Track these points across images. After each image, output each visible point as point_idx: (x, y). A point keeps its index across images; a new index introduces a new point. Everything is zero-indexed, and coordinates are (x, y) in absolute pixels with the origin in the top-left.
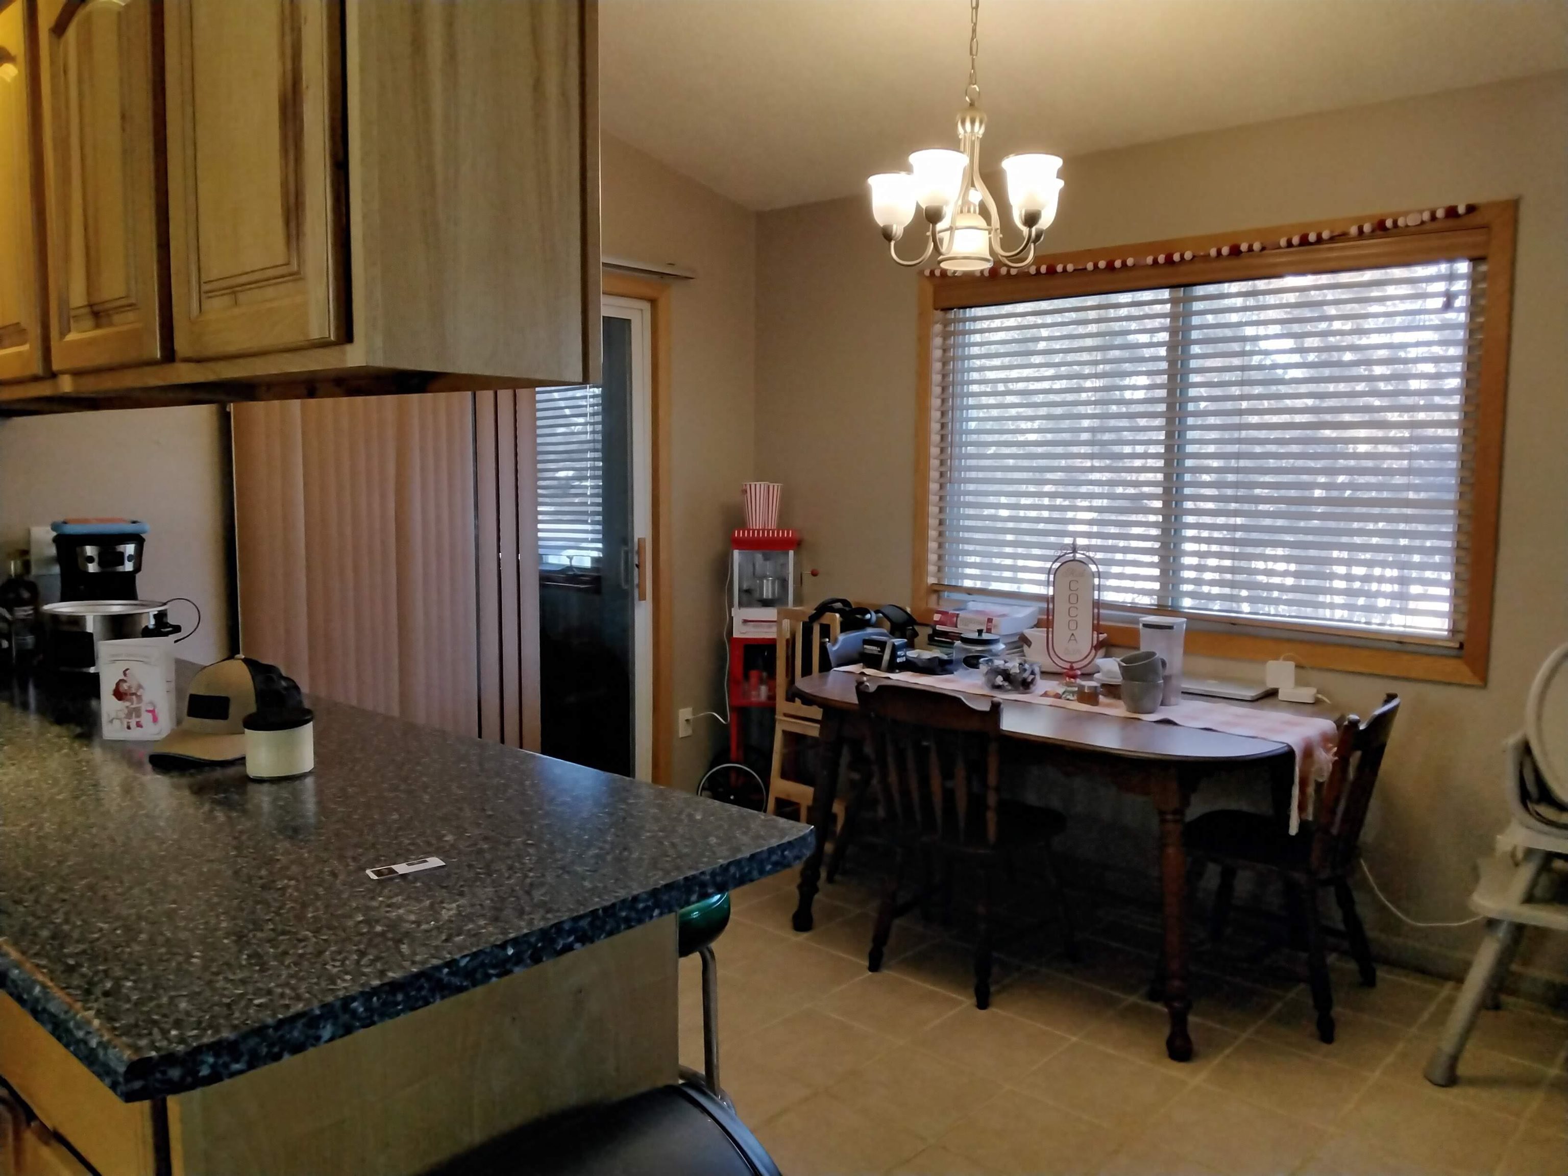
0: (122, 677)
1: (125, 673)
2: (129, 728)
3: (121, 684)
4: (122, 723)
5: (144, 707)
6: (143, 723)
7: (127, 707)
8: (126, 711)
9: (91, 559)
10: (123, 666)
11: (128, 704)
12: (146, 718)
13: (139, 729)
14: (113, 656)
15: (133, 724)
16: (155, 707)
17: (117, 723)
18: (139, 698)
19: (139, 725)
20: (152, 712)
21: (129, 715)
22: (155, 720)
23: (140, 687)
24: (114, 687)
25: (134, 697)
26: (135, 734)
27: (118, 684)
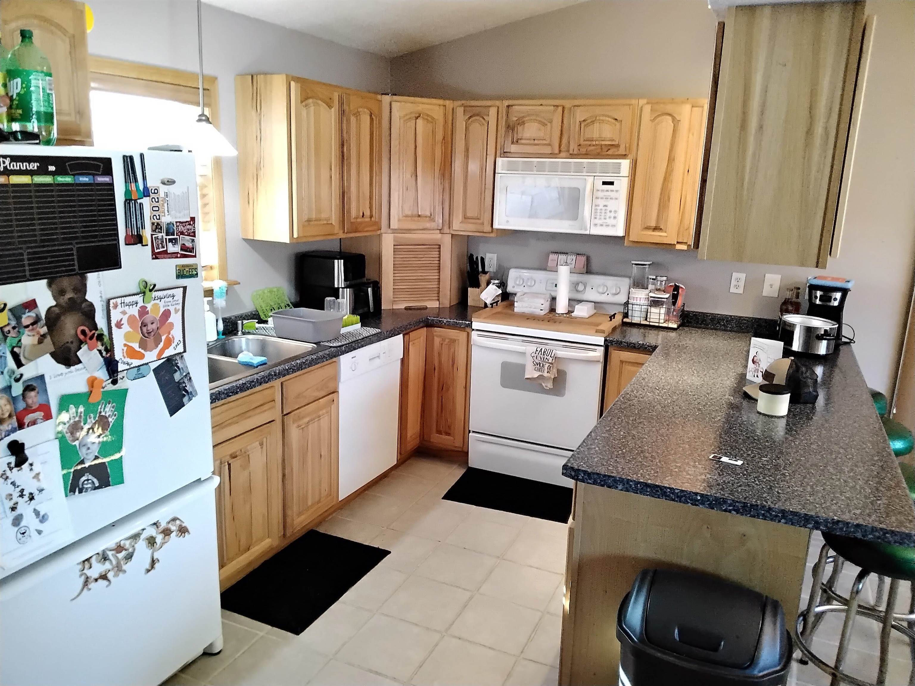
1: (756, 353)
2: (754, 376)
3: (755, 357)
6: (759, 375)
9: (816, 298)
10: (757, 350)
13: (757, 378)
14: (754, 345)
24: (753, 358)
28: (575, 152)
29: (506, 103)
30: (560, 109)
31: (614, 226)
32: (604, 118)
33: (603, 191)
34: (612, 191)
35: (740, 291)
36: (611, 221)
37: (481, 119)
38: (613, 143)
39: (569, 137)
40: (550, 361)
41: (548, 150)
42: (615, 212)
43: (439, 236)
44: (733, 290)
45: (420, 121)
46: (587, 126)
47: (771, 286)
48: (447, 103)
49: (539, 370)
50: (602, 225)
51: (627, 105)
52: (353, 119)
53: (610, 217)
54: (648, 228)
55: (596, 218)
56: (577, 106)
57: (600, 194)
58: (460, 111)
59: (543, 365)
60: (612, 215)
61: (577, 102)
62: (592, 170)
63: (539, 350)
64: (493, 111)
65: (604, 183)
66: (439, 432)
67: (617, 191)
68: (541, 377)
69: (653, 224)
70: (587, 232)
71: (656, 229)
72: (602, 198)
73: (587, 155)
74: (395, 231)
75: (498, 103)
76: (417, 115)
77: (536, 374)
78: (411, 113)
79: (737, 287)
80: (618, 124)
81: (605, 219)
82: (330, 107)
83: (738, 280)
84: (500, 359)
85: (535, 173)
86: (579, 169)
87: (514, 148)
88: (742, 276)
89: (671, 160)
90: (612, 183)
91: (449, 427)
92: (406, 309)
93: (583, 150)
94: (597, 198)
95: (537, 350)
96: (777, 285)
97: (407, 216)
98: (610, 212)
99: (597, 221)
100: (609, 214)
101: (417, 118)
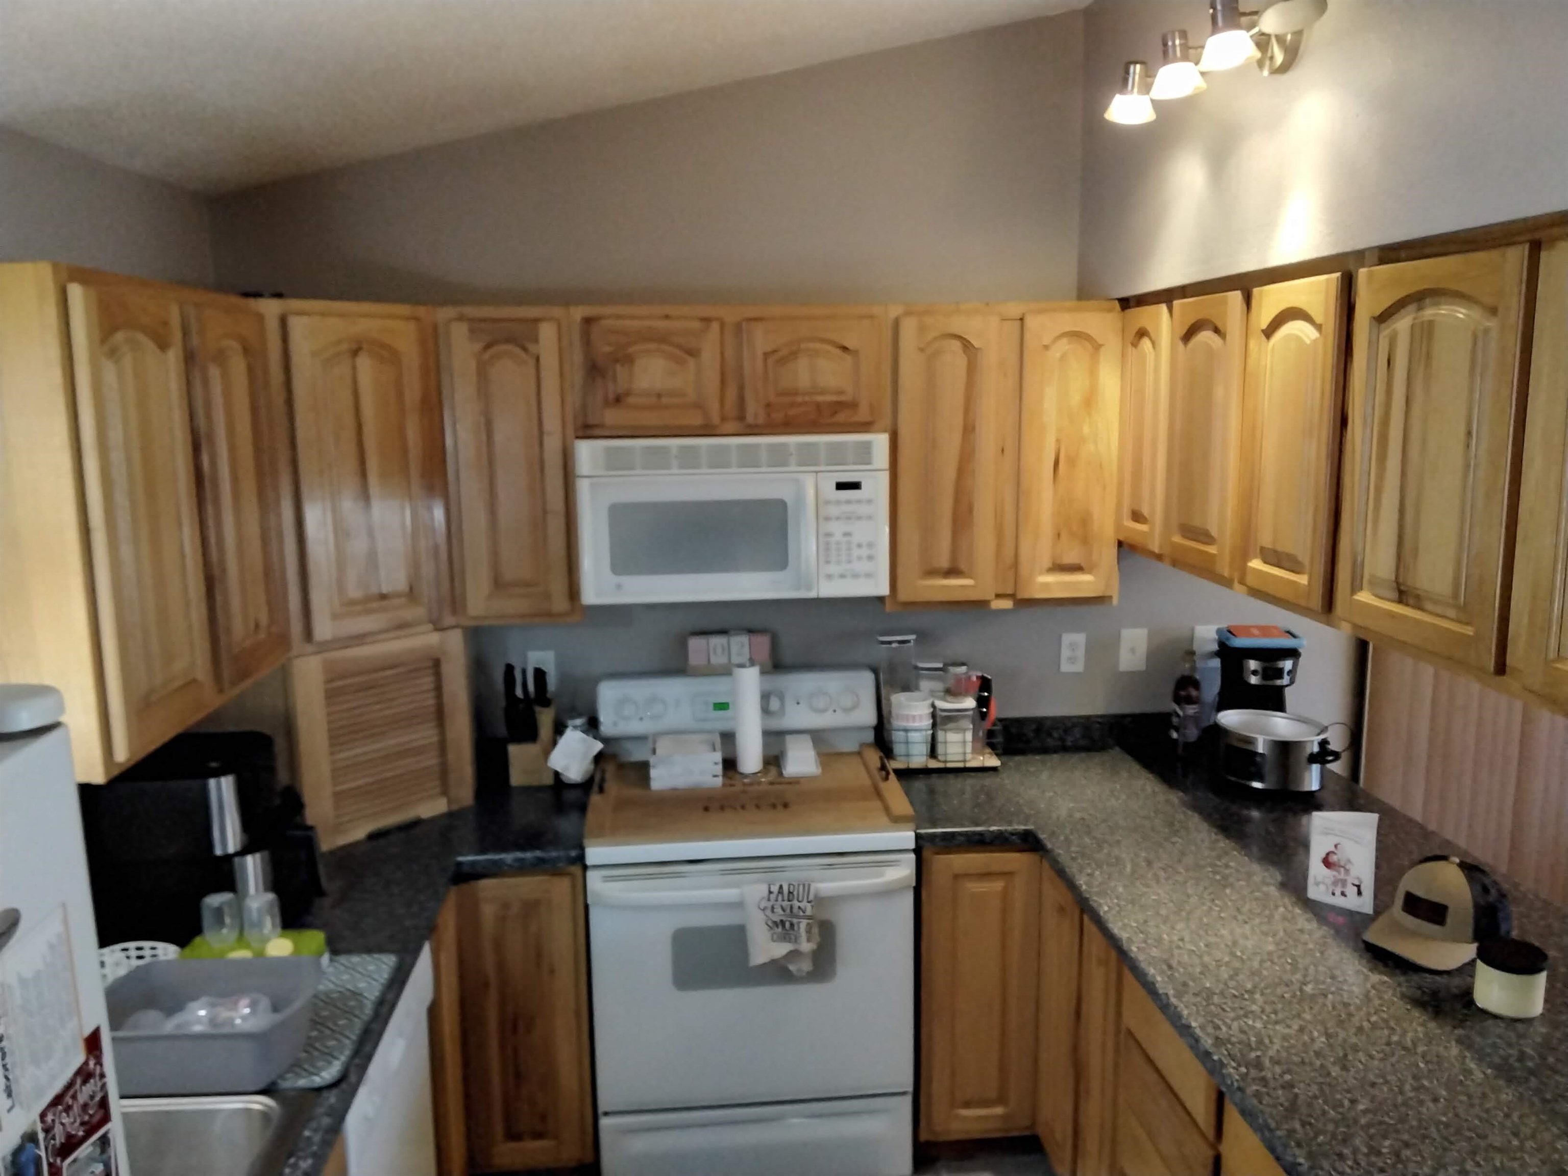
0: (1333, 849)
1: (1336, 846)
2: (1333, 894)
3: (1330, 855)
4: (1327, 888)
5: (1350, 880)
6: (1347, 892)
7: (1334, 876)
8: (1332, 879)
9: (1255, 673)
10: (1336, 840)
11: (1335, 873)
12: (1351, 891)
13: (1343, 898)
14: (1326, 828)
15: (1338, 893)
16: (1361, 882)
17: (1322, 888)
18: (1347, 871)
19: (1343, 894)
20: (1358, 887)
21: (1335, 883)
22: (1359, 893)
23: (1349, 861)
24: (1324, 855)
25: (1342, 870)
26: (1339, 901)
27: (1328, 854)
28: (761, 420)
29: (578, 313)
30: (715, 326)
31: (868, 575)
32: (818, 346)
33: (838, 503)
34: (859, 502)
35: (1079, 667)
36: (864, 566)
37: (518, 351)
38: (842, 398)
39: (741, 388)
40: (809, 912)
41: (696, 420)
42: (870, 545)
43: (433, 638)
44: (1065, 667)
45: (364, 363)
46: (782, 361)
47: (1133, 650)
48: (421, 311)
49: (785, 938)
50: (842, 576)
51: (862, 317)
52: (214, 372)
53: (860, 558)
54: (932, 572)
55: (828, 562)
56: (756, 319)
57: (833, 511)
58: (459, 333)
59: (792, 925)
60: (865, 552)
61: (752, 312)
62: (808, 458)
63: (775, 889)
64: (547, 333)
65: (841, 486)
66: (513, 1136)
67: (869, 501)
68: (794, 954)
69: (944, 562)
70: (812, 594)
71: (953, 572)
72: (838, 518)
73: (788, 426)
74: (325, 647)
75: (557, 311)
76: (354, 346)
77: (781, 950)
78: (339, 342)
79: (1072, 660)
80: (848, 359)
81: (849, 562)
82: (163, 345)
83: (1073, 646)
84: (666, 926)
85: (675, 471)
86: (779, 458)
87: (611, 417)
88: (1080, 638)
89: (969, 429)
90: (855, 486)
91: (543, 1118)
92: (373, 837)
93: (778, 416)
94: (827, 519)
95: (770, 892)
96: (1142, 649)
97: (353, 603)
98: (859, 546)
99: (833, 569)
100: (856, 552)
101: (355, 353)
